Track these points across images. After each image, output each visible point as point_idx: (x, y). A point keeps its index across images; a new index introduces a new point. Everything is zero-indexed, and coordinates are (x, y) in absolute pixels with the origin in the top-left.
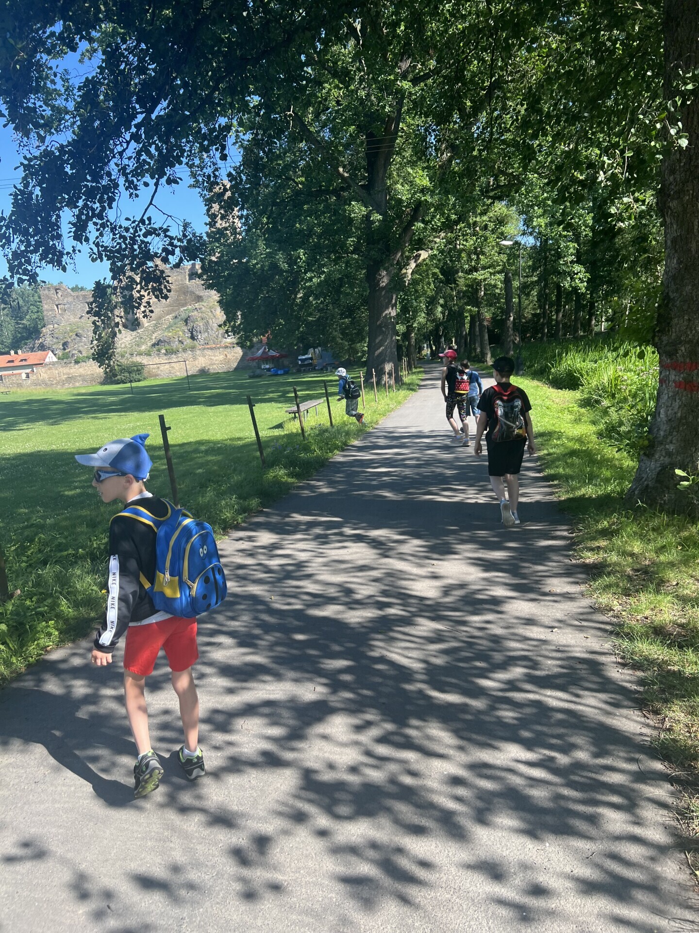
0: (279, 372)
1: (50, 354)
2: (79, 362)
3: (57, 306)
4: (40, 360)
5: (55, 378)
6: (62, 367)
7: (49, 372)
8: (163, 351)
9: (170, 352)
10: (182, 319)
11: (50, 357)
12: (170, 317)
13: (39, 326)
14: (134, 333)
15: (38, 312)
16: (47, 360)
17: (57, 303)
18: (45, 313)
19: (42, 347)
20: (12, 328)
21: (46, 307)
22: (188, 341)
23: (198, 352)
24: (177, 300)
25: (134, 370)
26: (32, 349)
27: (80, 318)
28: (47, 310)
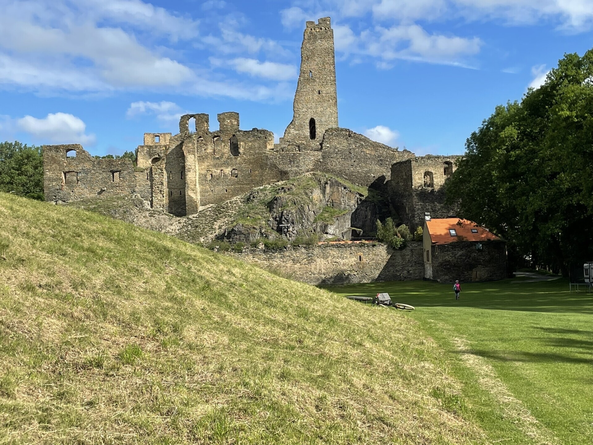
3: (65, 174)
10: (262, 202)
12: (238, 199)
14: (183, 220)
17: (67, 169)
18: (46, 183)
21: (48, 174)
23: (316, 251)
24: (250, 175)
27: (100, 193)
28: (50, 179)
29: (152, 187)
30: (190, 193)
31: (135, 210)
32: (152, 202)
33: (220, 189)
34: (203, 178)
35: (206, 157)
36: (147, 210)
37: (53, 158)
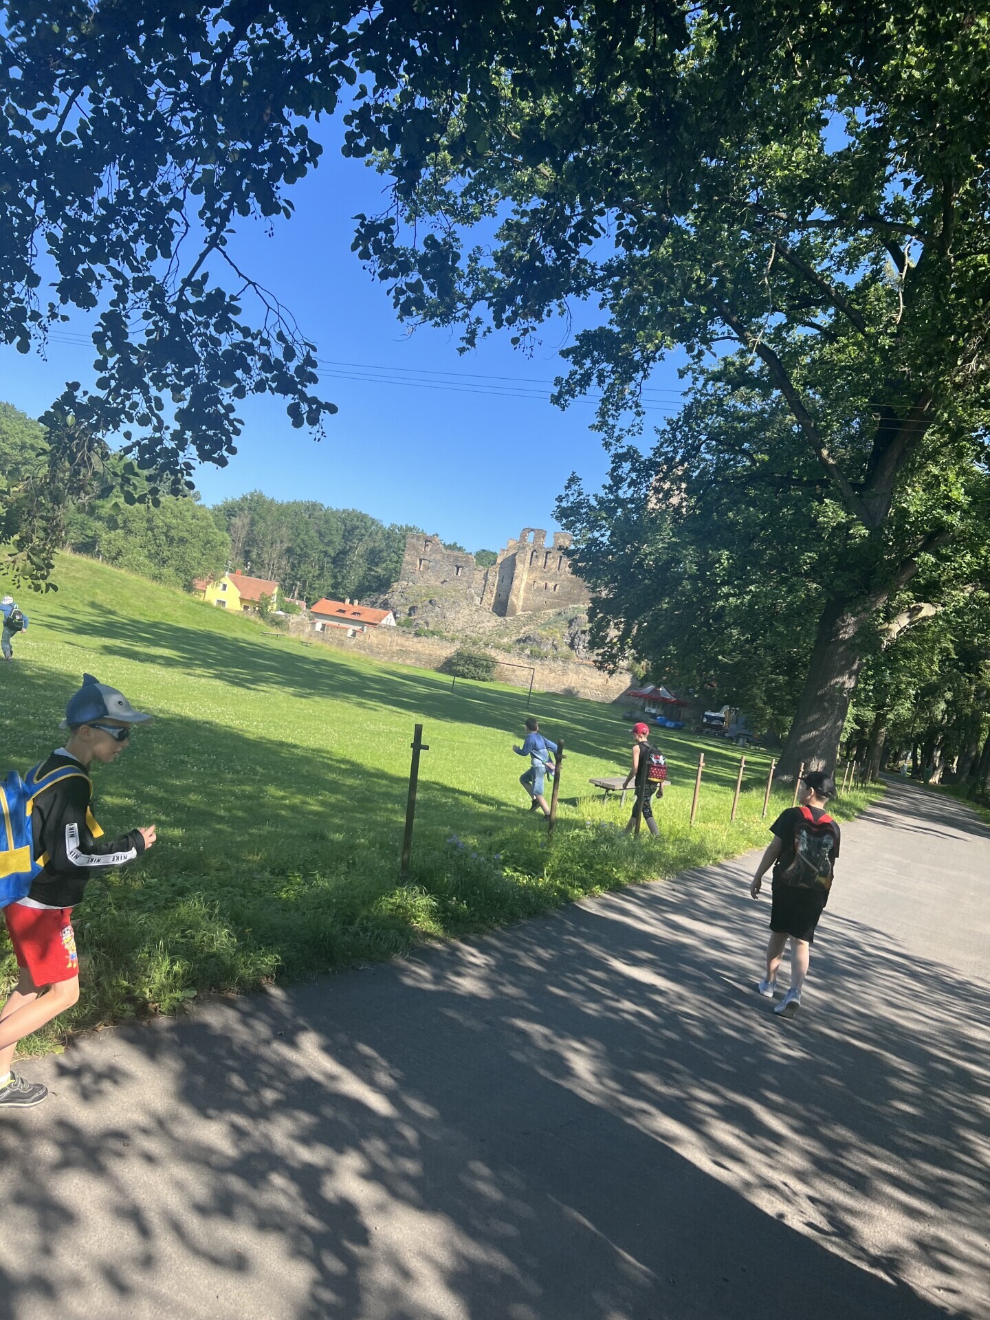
0: (668, 724)
1: (391, 615)
2: (420, 635)
3: (421, 560)
4: (375, 619)
5: (384, 646)
6: (398, 635)
7: (380, 636)
8: (527, 652)
9: (534, 655)
11: (389, 620)
12: (552, 611)
13: (393, 580)
14: (500, 619)
15: (397, 562)
16: (384, 622)
17: (422, 557)
18: (404, 565)
19: (385, 605)
20: (361, 573)
21: (407, 558)
22: (565, 649)
23: (571, 666)
24: (569, 593)
25: (482, 665)
26: (373, 604)
27: (442, 583)
28: (407, 563)
29: (485, 586)
30: (512, 598)
31: (464, 603)
32: (482, 599)
33: (541, 599)
34: (529, 588)
35: (536, 568)
36: (476, 605)
37: (413, 546)
